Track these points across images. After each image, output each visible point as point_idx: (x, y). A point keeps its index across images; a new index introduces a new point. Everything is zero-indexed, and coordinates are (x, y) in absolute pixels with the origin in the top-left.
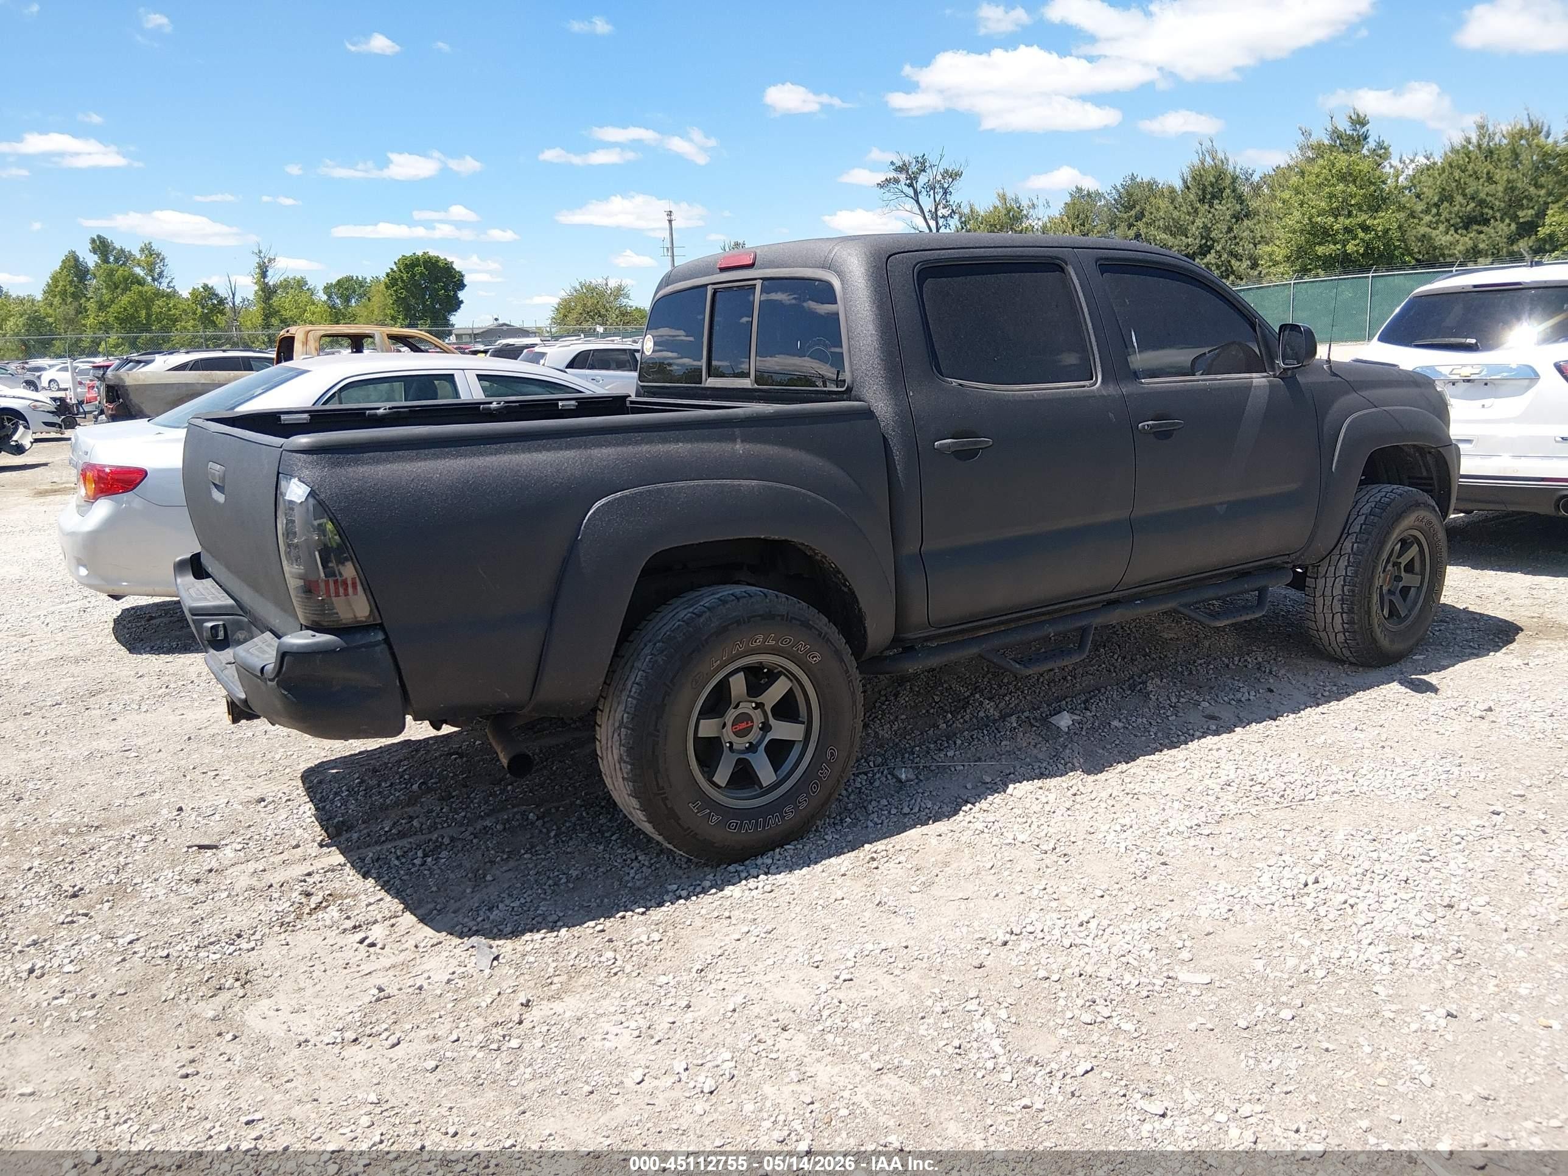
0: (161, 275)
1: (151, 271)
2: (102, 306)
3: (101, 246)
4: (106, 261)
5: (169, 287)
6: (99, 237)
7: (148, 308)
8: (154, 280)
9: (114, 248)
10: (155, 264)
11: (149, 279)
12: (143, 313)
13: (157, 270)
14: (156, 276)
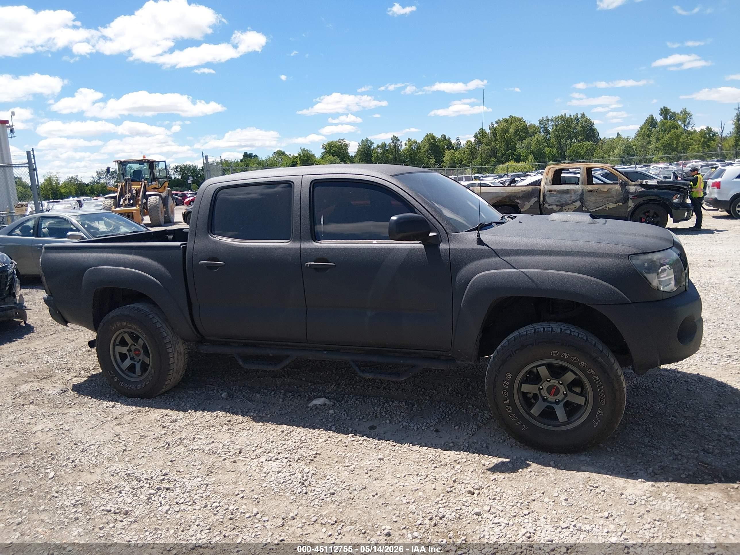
0: (689, 123)
1: (684, 121)
2: (658, 140)
3: (665, 112)
4: (666, 118)
5: (692, 129)
6: (664, 107)
7: (678, 140)
8: (685, 126)
9: (671, 112)
10: (686, 118)
11: (683, 125)
12: (675, 142)
13: (687, 121)
14: (686, 124)
